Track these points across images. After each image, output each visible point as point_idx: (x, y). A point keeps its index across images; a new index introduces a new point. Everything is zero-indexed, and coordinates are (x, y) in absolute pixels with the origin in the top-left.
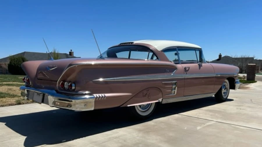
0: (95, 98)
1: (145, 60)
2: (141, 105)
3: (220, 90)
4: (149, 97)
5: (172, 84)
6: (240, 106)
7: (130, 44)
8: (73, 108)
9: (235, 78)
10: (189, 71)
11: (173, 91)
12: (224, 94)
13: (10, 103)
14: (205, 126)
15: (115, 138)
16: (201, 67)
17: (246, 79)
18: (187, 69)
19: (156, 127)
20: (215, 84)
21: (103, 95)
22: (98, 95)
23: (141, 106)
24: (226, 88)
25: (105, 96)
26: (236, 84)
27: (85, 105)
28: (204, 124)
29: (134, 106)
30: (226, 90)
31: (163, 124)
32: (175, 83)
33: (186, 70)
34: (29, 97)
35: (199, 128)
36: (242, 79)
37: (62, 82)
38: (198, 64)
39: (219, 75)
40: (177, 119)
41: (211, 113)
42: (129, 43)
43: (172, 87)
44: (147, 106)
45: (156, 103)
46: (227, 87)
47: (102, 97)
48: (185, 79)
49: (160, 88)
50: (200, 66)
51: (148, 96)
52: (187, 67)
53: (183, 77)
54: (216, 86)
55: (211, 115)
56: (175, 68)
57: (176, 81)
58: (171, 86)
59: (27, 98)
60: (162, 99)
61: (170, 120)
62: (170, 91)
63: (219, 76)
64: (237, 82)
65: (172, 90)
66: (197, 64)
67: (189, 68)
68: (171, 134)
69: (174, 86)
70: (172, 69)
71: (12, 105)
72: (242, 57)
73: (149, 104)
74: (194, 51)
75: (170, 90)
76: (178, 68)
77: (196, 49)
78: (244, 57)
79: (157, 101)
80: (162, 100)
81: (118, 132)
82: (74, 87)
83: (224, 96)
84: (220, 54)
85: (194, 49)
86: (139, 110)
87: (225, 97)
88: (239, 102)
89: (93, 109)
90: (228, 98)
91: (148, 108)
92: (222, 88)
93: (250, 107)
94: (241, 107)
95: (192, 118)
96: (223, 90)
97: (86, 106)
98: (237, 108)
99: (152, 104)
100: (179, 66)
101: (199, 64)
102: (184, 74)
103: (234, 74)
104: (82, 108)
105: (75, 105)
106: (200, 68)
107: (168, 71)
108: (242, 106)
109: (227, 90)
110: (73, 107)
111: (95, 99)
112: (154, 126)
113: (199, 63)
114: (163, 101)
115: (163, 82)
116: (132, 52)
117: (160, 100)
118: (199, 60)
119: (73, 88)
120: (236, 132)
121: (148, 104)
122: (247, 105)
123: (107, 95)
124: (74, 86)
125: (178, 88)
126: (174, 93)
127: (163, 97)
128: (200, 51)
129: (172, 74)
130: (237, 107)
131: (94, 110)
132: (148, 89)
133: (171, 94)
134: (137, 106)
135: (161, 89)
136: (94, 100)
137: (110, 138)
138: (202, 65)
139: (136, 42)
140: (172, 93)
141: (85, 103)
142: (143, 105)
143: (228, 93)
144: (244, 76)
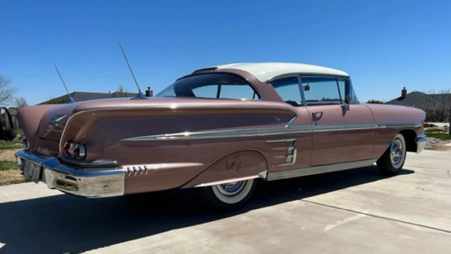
0: (125, 172)
1: (240, 100)
2: (226, 184)
3: (387, 153)
4: (240, 170)
5: (287, 145)
6: (424, 183)
7: (212, 71)
8: (82, 193)
9: (417, 132)
10: (321, 120)
11: (289, 157)
12: (395, 161)
13: (13, 179)
14: (343, 223)
15: (163, 249)
16: (347, 112)
17: (448, 133)
18: (318, 115)
19: (249, 226)
20: (374, 143)
21: (142, 167)
22: (131, 167)
23: (226, 187)
24: (398, 150)
25: (146, 169)
26: (418, 142)
27: (105, 186)
28: (341, 219)
29: (210, 187)
30: (398, 153)
31: (265, 219)
32: (293, 142)
33: (315, 118)
34: (24, 170)
35: (328, 228)
36: (441, 132)
37: (66, 143)
38: (341, 105)
39: (383, 125)
40: (294, 211)
41: (364, 198)
42: (210, 69)
43: (287, 151)
44: (238, 186)
45: (255, 180)
46: (401, 147)
47: (141, 170)
48: (312, 134)
49: (262, 153)
50: (345, 109)
51: (238, 168)
52: (318, 113)
53: (309, 130)
54: (378, 147)
55: (363, 202)
56: (294, 115)
57: (295, 139)
58: (286, 148)
59: (21, 172)
60: (266, 171)
61: (282, 211)
62: (283, 157)
63: (384, 127)
64: (420, 138)
65: (287, 156)
66: (339, 107)
67: (322, 113)
68: (273, 241)
69: (291, 149)
70: (285, 116)
71: (16, 183)
72: (443, 93)
73: (243, 181)
74: (335, 82)
75: (282, 155)
76: (298, 114)
77: (337, 78)
78: (446, 93)
79: (257, 177)
80: (267, 174)
81: (173, 237)
82: (82, 152)
83: (395, 164)
84: (404, 88)
85: (334, 78)
86: (221, 193)
87: (397, 167)
88: (422, 176)
89: (121, 194)
90: (404, 168)
91: (241, 188)
92: (391, 150)
93: (441, 185)
94: (426, 187)
95: (325, 207)
96: (393, 154)
97: (106, 188)
98: (417, 188)
99: (248, 182)
100: (302, 110)
101: (342, 107)
102: (311, 124)
103: (414, 125)
104: (101, 193)
105: (84, 186)
106: (344, 113)
107: (278, 120)
108: (428, 183)
109: (401, 154)
110: (81, 189)
111: (124, 175)
112: (247, 223)
113: (344, 104)
114: (268, 177)
115: (267, 141)
116: (222, 86)
117: (264, 174)
118: (343, 98)
119: (82, 154)
120: (402, 236)
121: (238, 182)
122: (437, 181)
123: (150, 167)
124: (84, 151)
125: (298, 151)
126: (292, 162)
127: (267, 169)
128: (347, 81)
129: (286, 126)
130: (418, 186)
131: (126, 196)
132: (237, 154)
133: (285, 163)
134: (216, 186)
135: (265, 154)
136: (123, 178)
137: (154, 248)
138: (348, 108)
139: (221, 67)
140: (287, 161)
141: (104, 182)
142: (229, 184)
143: (403, 159)
144: (445, 126)
